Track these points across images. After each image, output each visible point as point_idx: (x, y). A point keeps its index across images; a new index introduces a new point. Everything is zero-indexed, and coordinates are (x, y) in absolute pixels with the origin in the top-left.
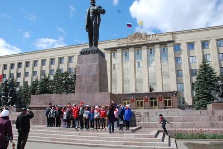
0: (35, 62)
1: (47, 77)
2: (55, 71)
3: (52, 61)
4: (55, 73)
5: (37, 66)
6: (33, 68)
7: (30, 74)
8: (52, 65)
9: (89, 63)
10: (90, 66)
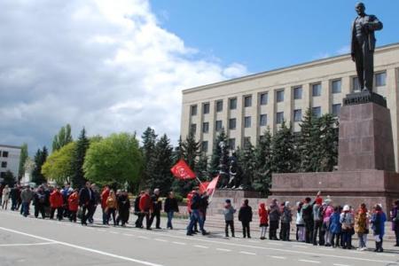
0: (262, 97)
1: (288, 127)
2: (304, 113)
3: (296, 92)
4: (304, 119)
5: (266, 104)
6: (259, 109)
7: (254, 121)
8: (297, 101)
9: (359, 120)
10: (360, 125)
